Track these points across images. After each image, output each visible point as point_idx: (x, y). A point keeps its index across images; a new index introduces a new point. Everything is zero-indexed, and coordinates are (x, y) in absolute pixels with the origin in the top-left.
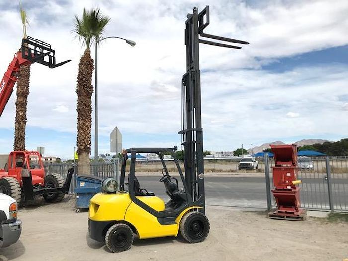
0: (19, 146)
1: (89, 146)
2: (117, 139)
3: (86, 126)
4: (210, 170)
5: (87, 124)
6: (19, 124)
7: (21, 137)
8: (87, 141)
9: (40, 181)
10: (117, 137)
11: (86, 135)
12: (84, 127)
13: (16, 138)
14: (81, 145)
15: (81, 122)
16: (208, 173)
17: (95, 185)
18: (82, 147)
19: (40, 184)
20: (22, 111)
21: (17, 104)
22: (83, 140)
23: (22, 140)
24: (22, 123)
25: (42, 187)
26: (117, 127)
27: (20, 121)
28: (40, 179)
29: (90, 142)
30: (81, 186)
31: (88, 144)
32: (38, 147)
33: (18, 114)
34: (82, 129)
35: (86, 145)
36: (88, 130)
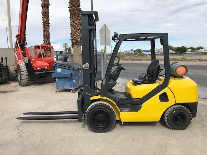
0: (46, 42)
2: (105, 35)
3: (76, 24)
4: (197, 60)
5: (76, 22)
7: (47, 36)
8: (78, 36)
9: (46, 66)
10: (105, 32)
11: (76, 31)
12: (74, 24)
13: (44, 36)
14: (73, 39)
15: (72, 20)
16: (196, 62)
17: (69, 71)
18: (74, 41)
19: (46, 68)
20: (45, 18)
21: (42, 13)
22: (74, 35)
23: (47, 38)
24: (46, 26)
25: (47, 70)
26: (105, 24)
27: (45, 25)
28: (47, 64)
30: (58, 71)
31: (78, 38)
32: (64, 44)
33: (43, 20)
34: (73, 26)
35: (76, 40)
36: (78, 27)
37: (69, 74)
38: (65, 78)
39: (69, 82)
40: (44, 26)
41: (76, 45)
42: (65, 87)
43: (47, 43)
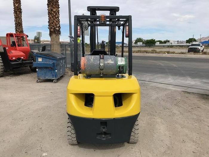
0: (18, 30)
1: (58, 29)
3: (54, 12)
4: (165, 52)
5: (54, 10)
6: (16, 13)
7: (19, 23)
8: (56, 25)
9: (22, 56)
11: (54, 19)
13: (16, 24)
14: (51, 28)
15: (49, 8)
16: (164, 54)
17: (51, 61)
18: (52, 30)
19: (22, 58)
20: (17, 3)
22: (52, 23)
23: (20, 26)
24: (18, 13)
25: (23, 60)
27: (17, 11)
28: (23, 54)
29: (58, 25)
30: (39, 61)
31: (57, 27)
33: (14, 5)
34: (51, 14)
35: (55, 28)
36: (56, 15)
37: (51, 63)
38: (46, 68)
39: (50, 72)
40: (15, 12)
41: (54, 34)
42: (47, 78)
43: (20, 30)
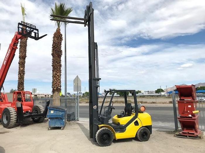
0: (20, 88)
1: (59, 88)
2: (78, 83)
3: (58, 75)
5: (58, 74)
6: (21, 75)
7: (22, 82)
8: (58, 85)
9: (29, 109)
10: (78, 82)
11: (57, 81)
12: (56, 76)
13: (19, 83)
14: (55, 87)
15: (54, 73)
17: (60, 112)
18: (55, 89)
19: (29, 111)
20: (22, 67)
21: (19, 63)
22: (56, 84)
23: (22, 84)
24: (22, 74)
25: (30, 113)
26: (77, 76)
27: (21, 73)
29: (60, 85)
30: (51, 113)
31: (59, 86)
32: (33, 89)
33: (19, 69)
34: (55, 77)
35: (57, 87)
36: (59, 78)
37: (61, 114)
38: (57, 118)
39: (59, 121)
41: (56, 92)
42: (56, 126)
43: (22, 88)
